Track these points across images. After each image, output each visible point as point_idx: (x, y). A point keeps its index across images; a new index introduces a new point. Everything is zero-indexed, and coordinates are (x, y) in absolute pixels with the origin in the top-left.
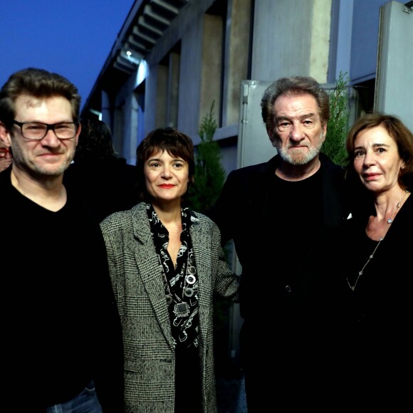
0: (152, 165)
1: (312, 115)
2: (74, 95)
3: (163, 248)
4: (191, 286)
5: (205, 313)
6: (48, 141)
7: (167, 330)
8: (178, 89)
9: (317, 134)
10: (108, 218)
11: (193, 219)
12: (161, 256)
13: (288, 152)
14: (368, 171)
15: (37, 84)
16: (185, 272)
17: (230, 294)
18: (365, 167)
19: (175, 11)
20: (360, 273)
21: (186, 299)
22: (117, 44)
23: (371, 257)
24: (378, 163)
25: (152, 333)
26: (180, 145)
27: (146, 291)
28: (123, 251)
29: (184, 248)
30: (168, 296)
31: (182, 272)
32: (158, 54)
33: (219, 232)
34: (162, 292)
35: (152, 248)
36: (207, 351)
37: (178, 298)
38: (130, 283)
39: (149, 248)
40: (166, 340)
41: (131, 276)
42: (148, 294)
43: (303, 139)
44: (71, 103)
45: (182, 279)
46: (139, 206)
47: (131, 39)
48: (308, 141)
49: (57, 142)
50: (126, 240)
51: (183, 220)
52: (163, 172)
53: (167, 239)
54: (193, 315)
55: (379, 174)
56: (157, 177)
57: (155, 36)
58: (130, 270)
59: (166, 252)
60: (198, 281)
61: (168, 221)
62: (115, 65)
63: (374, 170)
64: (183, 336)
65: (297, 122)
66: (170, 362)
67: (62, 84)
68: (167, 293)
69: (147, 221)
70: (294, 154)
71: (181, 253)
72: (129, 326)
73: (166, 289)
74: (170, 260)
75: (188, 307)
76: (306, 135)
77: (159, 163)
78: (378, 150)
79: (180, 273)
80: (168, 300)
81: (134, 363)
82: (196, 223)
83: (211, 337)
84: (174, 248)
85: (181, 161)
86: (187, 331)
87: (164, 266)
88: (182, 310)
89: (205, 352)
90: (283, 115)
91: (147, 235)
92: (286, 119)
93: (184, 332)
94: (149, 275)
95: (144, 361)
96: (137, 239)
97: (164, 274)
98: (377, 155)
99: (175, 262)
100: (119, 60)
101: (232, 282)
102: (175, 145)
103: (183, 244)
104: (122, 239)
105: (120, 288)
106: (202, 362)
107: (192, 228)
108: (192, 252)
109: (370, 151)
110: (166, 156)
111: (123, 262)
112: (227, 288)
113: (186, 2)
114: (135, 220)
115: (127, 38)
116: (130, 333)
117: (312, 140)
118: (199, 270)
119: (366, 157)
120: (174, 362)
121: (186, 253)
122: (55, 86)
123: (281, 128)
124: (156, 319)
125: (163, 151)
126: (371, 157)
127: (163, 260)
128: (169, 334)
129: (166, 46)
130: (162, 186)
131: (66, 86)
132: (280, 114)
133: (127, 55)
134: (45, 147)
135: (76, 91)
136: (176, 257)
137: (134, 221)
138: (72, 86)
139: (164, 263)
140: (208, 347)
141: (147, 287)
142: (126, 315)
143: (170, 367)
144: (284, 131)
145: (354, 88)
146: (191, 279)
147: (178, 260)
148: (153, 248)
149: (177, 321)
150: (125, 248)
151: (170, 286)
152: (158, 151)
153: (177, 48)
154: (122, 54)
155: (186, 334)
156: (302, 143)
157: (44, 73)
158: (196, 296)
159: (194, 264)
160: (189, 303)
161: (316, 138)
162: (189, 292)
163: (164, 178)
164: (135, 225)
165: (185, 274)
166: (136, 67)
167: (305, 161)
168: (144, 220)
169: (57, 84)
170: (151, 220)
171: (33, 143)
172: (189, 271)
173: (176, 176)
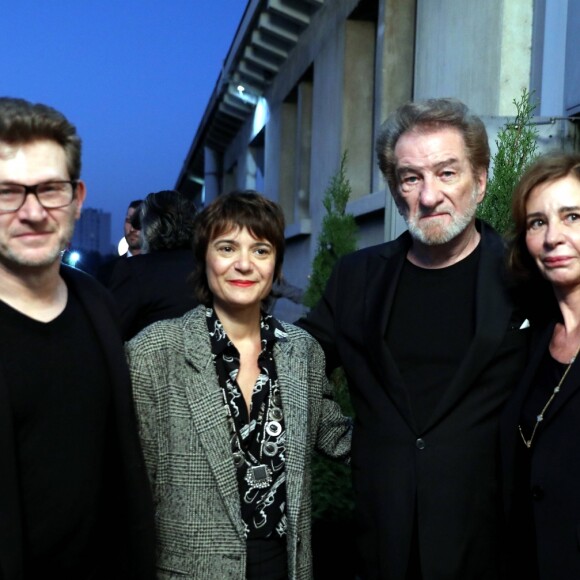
0: (221, 249)
1: (453, 161)
2: (71, 138)
3: (230, 377)
4: (273, 439)
5: (296, 482)
6: (27, 211)
7: (234, 508)
8: (310, 138)
9: (465, 191)
10: (145, 331)
11: (278, 333)
12: (227, 391)
13: (418, 226)
14: (553, 254)
15: (7, 122)
16: (264, 417)
17: (342, 452)
18: (549, 247)
19: (304, 19)
20: (540, 418)
21: (265, 460)
22: (223, 76)
23: (557, 390)
24: (568, 239)
25: (211, 513)
26: (267, 219)
27: (201, 445)
28: (168, 382)
29: (264, 379)
30: (237, 454)
31: (260, 417)
32: (282, 87)
33: (323, 353)
34: (228, 449)
35: (213, 378)
36: (299, 544)
37: (253, 458)
38: (176, 433)
39: (208, 378)
40: (233, 525)
41: (179, 422)
42: (205, 450)
43: (440, 202)
44: (65, 149)
45: (260, 428)
46: (195, 311)
47: (242, 67)
48: (450, 204)
49: (41, 212)
50: (172, 366)
51: (264, 334)
52: (239, 262)
53: (237, 364)
54: (276, 485)
55: (569, 258)
56: (229, 268)
57: (277, 60)
58: (177, 412)
59: (235, 383)
60: (284, 432)
61: (240, 337)
62: (222, 108)
63: (562, 251)
64: (260, 518)
65: (429, 176)
66: (239, 559)
67: (47, 121)
68: (235, 449)
69: (205, 336)
70: (427, 228)
71: (259, 387)
72: (175, 500)
73: (234, 443)
74: (242, 397)
75: (269, 472)
76: (446, 195)
77: (232, 247)
78: (568, 216)
79: (256, 418)
80: (237, 460)
81: (182, 560)
82: (285, 340)
83: (306, 521)
84: (249, 379)
85: (266, 244)
86: (266, 511)
87: (231, 406)
88: (259, 476)
89: (295, 544)
90: (406, 165)
91: (205, 359)
92: (411, 170)
93: (262, 512)
94: (207, 422)
95: (197, 556)
96: (190, 364)
97: (231, 420)
98: (567, 225)
99: (249, 402)
100: (226, 99)
101: (345, 433)
102: (259, 218)
103: (263, 372)
104: (167, 362)
105: (161, 440)
106: (291, 560)
107: (277, 348)
108: (276, 385)
109: (554, 219)
110: (244, 237)
111: (166, 400)
112: (337, 443)
113: (321, 4)
114: (187, 333)
115: (236, 65)
116: (177, 511)
117: (457, 202)
118: (287, 413)
119: (548, 231)
120: (244, 560)
121: (266, 387)
122: (37, 123)
123: (406, 187)
124: (217, 490)
125: (241, 229)
126: (557, 229)
127: (229, 397)
128: (237, 515)
129: (294, 73)
130: (234, 282)
131: (54, 124)
132: (402, 164)
133: (238, 91)
134: (24, 221)
135: (73, 131)
136: (252, 393)
137: (185, 336)
138: (65, 123)
139: (232, 402)
140: (299, 536)
141: (203, 440)
142: (169, 483)
143: (237, 566)
144: (410, 190)
145: (571, 120)
146: (274, 429)
147: (255, 397)
148: (215, 378)
149: (250, 495)
150: (170, 377)
151: (240, 438)
152: (233, 228)
153: (308, 76)
154: (231, 90)
155: (265, 516)
156: (439, 209)
157: (21, 104)
158: (281, 456)
159: (279, 404)
160: (270, 467)
161: (464, 198)
162: (271, 449)
163: (239, 270)
164: (188, 342)
165: (264, 421)
166: (252, 108)
167: (446, 239)
168: (201, 334)
169: (38, 120)
170: (212, 334)
171: (6, 217)
172: (270, 414)
173: (257, 268)
